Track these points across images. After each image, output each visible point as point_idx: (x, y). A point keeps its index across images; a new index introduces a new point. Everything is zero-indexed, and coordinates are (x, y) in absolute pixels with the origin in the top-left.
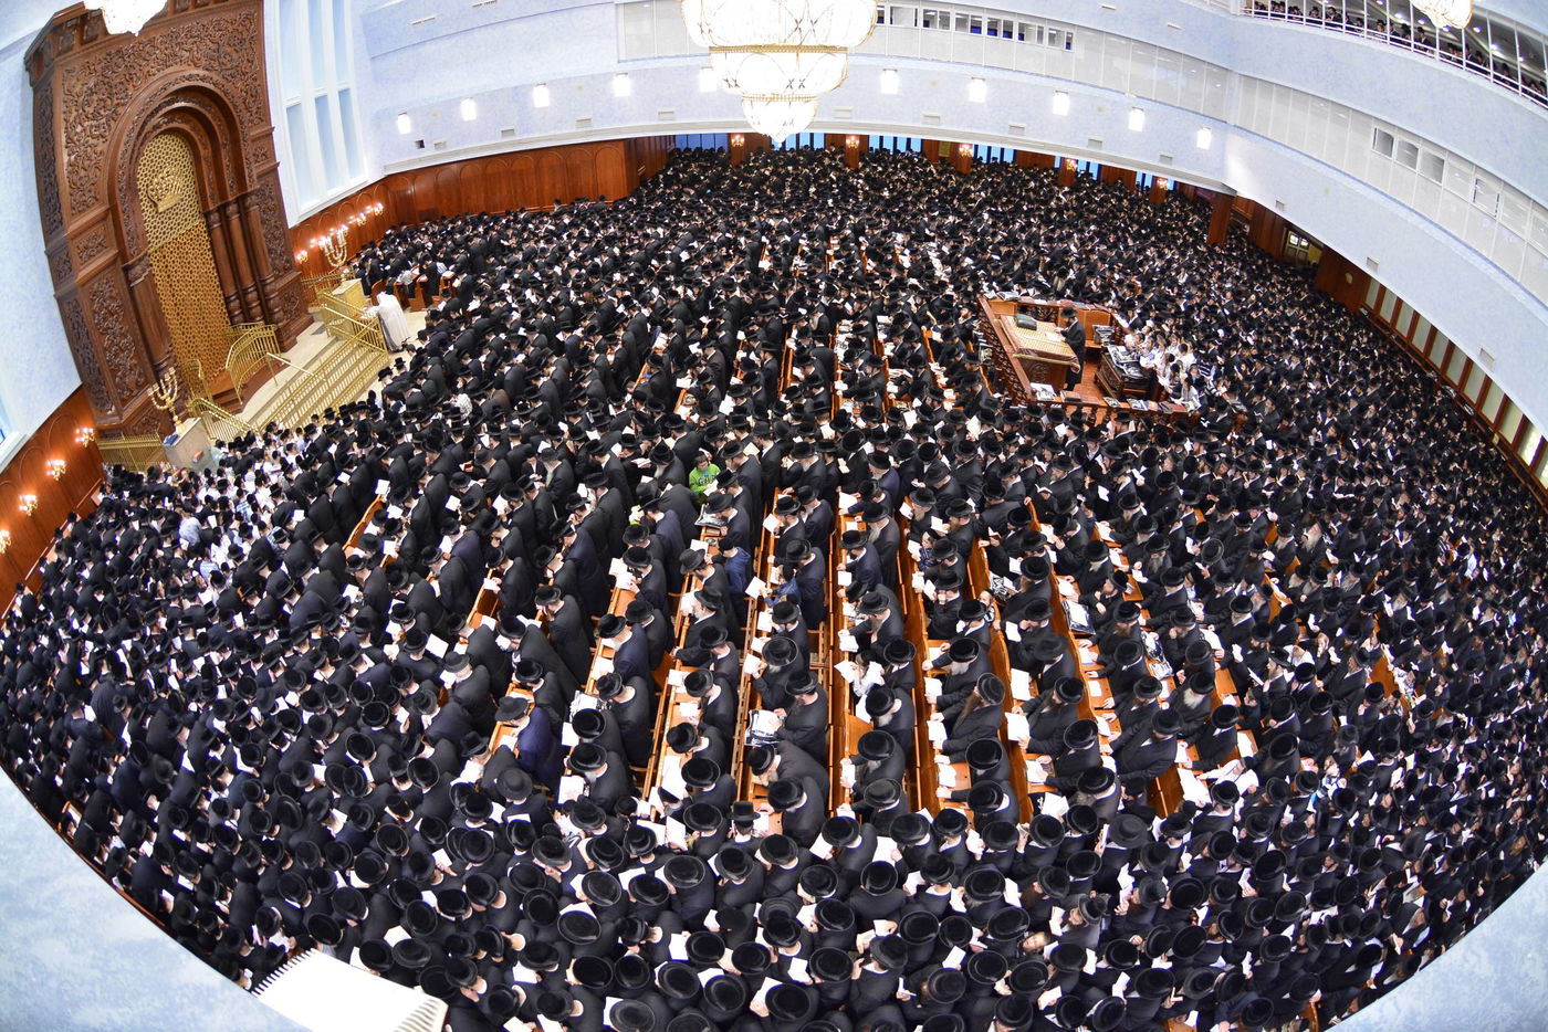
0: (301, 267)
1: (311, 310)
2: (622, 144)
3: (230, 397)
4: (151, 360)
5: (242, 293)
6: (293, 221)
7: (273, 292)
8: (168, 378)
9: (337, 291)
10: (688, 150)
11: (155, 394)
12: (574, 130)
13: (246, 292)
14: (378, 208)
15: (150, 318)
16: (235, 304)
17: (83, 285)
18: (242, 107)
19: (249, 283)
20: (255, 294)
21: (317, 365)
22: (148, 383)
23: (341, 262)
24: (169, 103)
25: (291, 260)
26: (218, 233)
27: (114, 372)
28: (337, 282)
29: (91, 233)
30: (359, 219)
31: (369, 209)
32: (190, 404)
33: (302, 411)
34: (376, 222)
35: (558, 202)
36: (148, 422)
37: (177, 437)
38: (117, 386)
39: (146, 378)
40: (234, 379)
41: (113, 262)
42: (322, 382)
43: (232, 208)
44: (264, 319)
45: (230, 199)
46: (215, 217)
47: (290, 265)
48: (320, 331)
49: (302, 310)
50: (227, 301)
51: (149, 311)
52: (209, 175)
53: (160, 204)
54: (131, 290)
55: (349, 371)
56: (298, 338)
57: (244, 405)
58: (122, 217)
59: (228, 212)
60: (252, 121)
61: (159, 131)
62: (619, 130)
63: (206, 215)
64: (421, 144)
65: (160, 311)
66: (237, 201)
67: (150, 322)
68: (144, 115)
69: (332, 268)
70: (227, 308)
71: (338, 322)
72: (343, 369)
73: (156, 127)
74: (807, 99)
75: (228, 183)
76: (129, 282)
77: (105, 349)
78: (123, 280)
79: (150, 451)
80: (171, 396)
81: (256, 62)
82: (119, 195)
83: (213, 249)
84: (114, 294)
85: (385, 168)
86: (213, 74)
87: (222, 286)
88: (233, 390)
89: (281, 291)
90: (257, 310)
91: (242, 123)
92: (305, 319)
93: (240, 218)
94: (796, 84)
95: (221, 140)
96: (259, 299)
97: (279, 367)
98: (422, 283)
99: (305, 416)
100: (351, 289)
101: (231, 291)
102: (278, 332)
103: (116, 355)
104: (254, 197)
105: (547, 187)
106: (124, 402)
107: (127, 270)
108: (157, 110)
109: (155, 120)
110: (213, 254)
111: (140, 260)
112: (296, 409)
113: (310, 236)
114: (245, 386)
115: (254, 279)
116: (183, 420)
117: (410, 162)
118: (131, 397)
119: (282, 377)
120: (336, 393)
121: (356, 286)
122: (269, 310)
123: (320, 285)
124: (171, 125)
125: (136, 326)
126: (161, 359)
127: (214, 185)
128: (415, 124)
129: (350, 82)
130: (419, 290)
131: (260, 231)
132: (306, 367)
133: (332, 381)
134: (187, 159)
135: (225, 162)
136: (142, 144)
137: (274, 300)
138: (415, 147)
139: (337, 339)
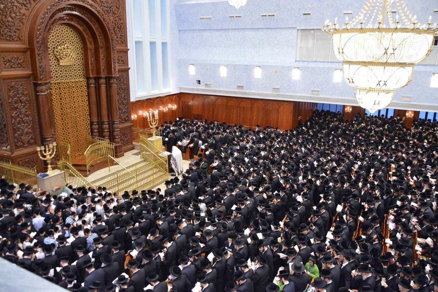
0: (133, 121)
1: (134, 143)
2: (292, 104)
3: (83, 168)
4: (41, 134)
5: (100, 123)
6: (133, 99)
7: (117, 128)
8: (51, 146)
9: (150, 139)
10: (323, 111)
11: (41, 151)
12: (271, 93)
13: (102, 123)
14: (175, 107)
15: (47, 115)
16: (95, 127)
17: (4, 79)
18: (112, 31)
19: (105, 119)
20: (107, 126)
21: (134, 168)
22: (36, 144)
23: (154, 126)
24: (70, 9)
25: (129, 117)
26: (93, 90)
27: (15, 131)
28: (151, 135)
29: (15, 55)
30: (165, 109)
31: (170, 106)
32: (60, 163)
33: (121, 187)
34: (172, 111)
35: (258, 126)
36: (29, 162)
37: (47, 175)
38: (15, 138)
39: (35, 139)
40: (87, 161)
41: (28, 77)
42: (133, 178)
43: (102, 81)
44: (110, 139)
45: (102, 76)
46: (92, 81)
47: (128, 119)
48: (137, 154)
49: (130, 141)
50: (92, 124)
51: (46, 110)
52: (91, 60)
53: (61, 61)
54: (37, 97)
55: (148, 177)
56: (125, 154)
57: (90, 174)
58: (37, 58)
59: (100, 82)
60: (117, 41)
61: (63, 22)
62: (292, 97)
63: (88, 78)
64: (199, 82)
65: (52, 114)
66: (106, 78)
67: (45, 117)
68: (55, 9)
69: (148, 127)
70: (91, 127)
71: (148, 153)
72: (146, 175)
73: (61, 19)
74: (388, 92)
75: (102, 67)
76: (36, 91)
77: (12, 117)
78: (33, 89)
79: (26, 176)
80: (51, 155)
81: (121, 9)
82: (36, 45)
83: (89, 96)
84: (25, 92)
85: (180, 88)
86: (96, 5)
87: (90, 115)
88: (85, 166)
89: (121, 129)
90: (107, 134)
91: (112, 40)
92: (130, 146)
93: (106, 87)
94: (382, 83)
95: (100, 44)
96: (109, 129)
97: (113, 163)
98: (190, 148)
99: (122, 190)
100: (157, 140)
101: (95, 120)
102: (116, 147)
103: (19, 123)
104: (115, 80)
105: (255, 118)
106: (17, 147)
107: (36, 85)
108: (63, 9)
109: (61, 15)
110: (89, 98)
111: (46, 84)
112: (118, 185)
113: (140, 109)
114: (92, 166)
115: (109, 119)
116: (53, 168)
117: (192, 89)
118: (23, 146)
119: (113, 169)
120: (140, 184)
121: (160, 139)
122: (113, 136)
123: (142, 133)
124: (70, 22)
125: (36, 114)
126: (48, 136)
127: (94, 65)
128: (197, 71)
129: (168, 40)
130: (188, 150)
131: (116, 98)
132: (127, 168)
133: (139, 178)
134: (80, 45)
135: (102, 56)
136: (52, 24)
137: (117, 132)
138: (196, 83)
139: (145, 161)
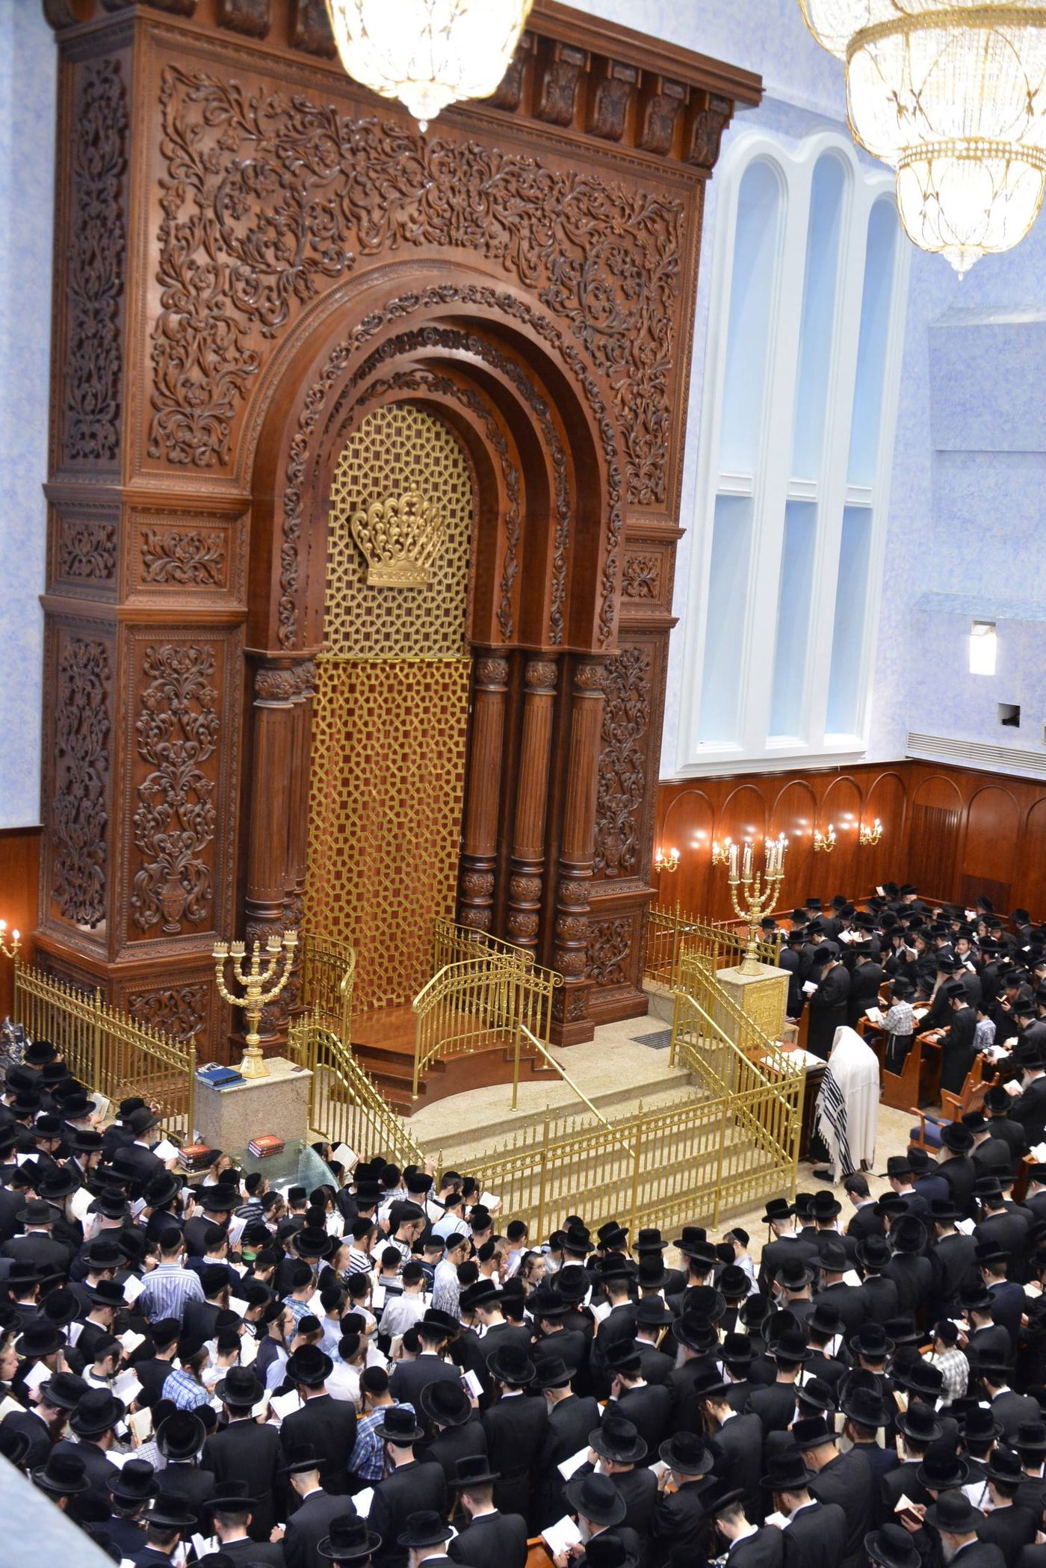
0: (658, 878)
1: (648, 985)
3: (395, 1071)
4: (243, 884)
5: (507, 868)
6: (671, 769)
7: (578, 902)
8: (274, 946)
9: (727, 974)
11: (229, 962)
13: (515, 868)
14: (872, 829)
15: (278, 802)
16: (481, 881)
17: (133, 628)
18: (618, 444)
19: (530, 851)
20: (535, 885)
21: (629, 1109)
22: (211, 926)
23: (757, 915)
24: (446, 339)
25: (642, 852)
26: (493, 709)
27: (139, 856)
28: (734, 956)
29: (192, 528)
30: (821, 835)
31: (849, 821)
32: (301, 1031)
33: (556, 1191)
34: (854, 850)
36: (172, 1005)
37: (238, 1078)
38: (135, 888)
39: (213, 909)
40: (421, 1037)
41: (229, 626)
42: (619, 1155)
43: (543, 670)
44: (537, 948)
45: (545, 647)
46: (497, 667)
47: (635, 864)
48: (655, 1041)
49: (629, 974)
50: (466, 865)
51: (280, 782)
52: (507, 568)
53: (375, 567)
54: (252, 715)
55: (695, 1163)
56: (599, 1031)
57: (422, 1105)
58: (279, 544)
59: (531, 675)
60: (634, 490)
61: (406, 393)
63: (479, 653)
64: (1012, 717)
65: (304, 798)
66: (559, 659)
67: (271, 808)
68: (381, 335)
69: (730, 914)
70: (460, 878)
71: (708, 1044)
72: (683, 1152)
73: (402, 379)
75: (550, 607)
76: (252, 693)
77: (139, 795)
78: (240, 680)
79: (151, 1067)
80: (266, 988)
81: (669, 345)
82: (283, 490)
83: (471, 733)
84: (207, 693)
85: (913, 739)
86: (561, 324)
87: (465, 824)
88: (409, 1059)
89: (599, 908)
90: (527, 921)
91: (613, 484)
92: (627, 997)
93: (556, 701)
95: (556, 499)
96: (542, 899)
97: (536, 1069)
98: (926, 1046)
99: (557, 1206)
100: (761, 986)
101: (484, 848)
102: (559, 991)
103: (160, 825)
104: (600, 671)
106: (136, 930)
107: (255, 663)
108: (417, 338)
109: (404, 361)
110: (470, 745)
111: (298, 662)
112: (544, 1178)
113: (700, 823)
114: (437, 1066)
115: (546, 852)
116: (269, 1051)
117: (973, 749)
118: (157, 931)
119: (535, 1095)
120: (647, 1193)
121: (776, 983)
122: (557, 935)
123: (692, 941)
124: (438, 396)
125: (236, 794)
126: (270, 895)
127: (515, 595)
128: (1009, 658)
129: (878, 499)
130: (915, 1060)
131: (592, 754)
132: (601, 1102)
133: (649, 1161)
134: (464, 501)
135: (554, 555)
136: (361, 401)
137: (575, 922)
138: (996, 716)
139: (688, 1080)
